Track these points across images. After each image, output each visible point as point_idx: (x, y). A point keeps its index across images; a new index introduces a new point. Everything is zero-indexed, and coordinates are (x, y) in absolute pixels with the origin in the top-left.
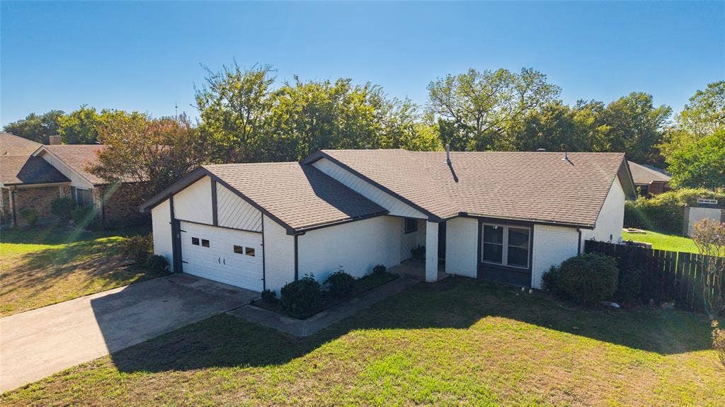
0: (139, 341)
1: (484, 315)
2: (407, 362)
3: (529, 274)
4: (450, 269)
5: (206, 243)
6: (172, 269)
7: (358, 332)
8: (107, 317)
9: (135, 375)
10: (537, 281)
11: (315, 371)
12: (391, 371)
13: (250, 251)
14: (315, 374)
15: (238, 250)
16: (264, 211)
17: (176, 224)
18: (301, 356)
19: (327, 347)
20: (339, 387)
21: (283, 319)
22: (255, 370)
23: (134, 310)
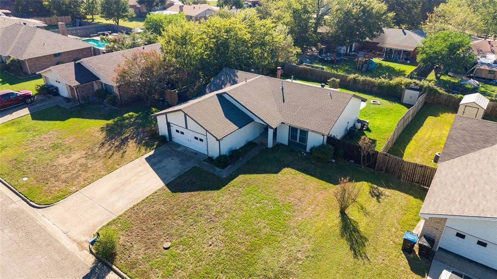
0: (172, 179)
1: (285, 167)
2: (256, 188)
3: (306, 147)
4: (278, 140)
5: (182, 133)
6: (168, 140)
7: (242, 175)
8: (155, 167)
9: (177, 194)
10: (308, 150)
11: (230, 192)
12: (251, 192)
13: (201, 140)
14: (229, 193)
15: (196, 138)
16: (207, 131)
17: (168, 124)
18: (224, 186)
19: (233, 182)
20: (236, 198)
21: (216, 168)
22: (212, 192)
23: (163, 164)
